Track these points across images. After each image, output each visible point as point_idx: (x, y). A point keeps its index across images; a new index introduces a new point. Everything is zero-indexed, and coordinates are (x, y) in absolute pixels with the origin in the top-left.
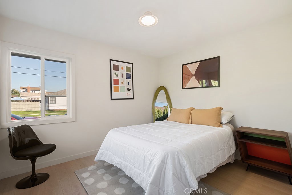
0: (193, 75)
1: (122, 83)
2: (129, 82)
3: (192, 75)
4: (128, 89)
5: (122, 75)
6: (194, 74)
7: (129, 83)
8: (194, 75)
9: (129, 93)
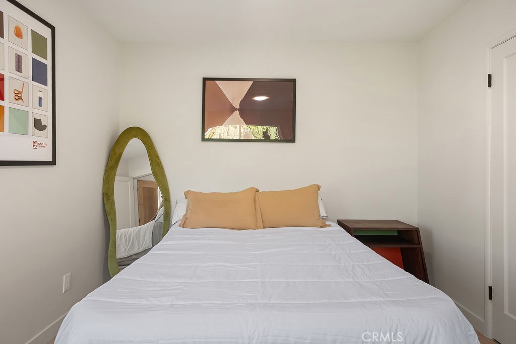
0: (236, 109)
1: (18, 97)
2: (40, 94)
3: (233, 109)
4: (39, 125)
5: (19, 59)
6: (238, 107)
7: (40, 99)
8: (239, 110)
9: (40, 140)
